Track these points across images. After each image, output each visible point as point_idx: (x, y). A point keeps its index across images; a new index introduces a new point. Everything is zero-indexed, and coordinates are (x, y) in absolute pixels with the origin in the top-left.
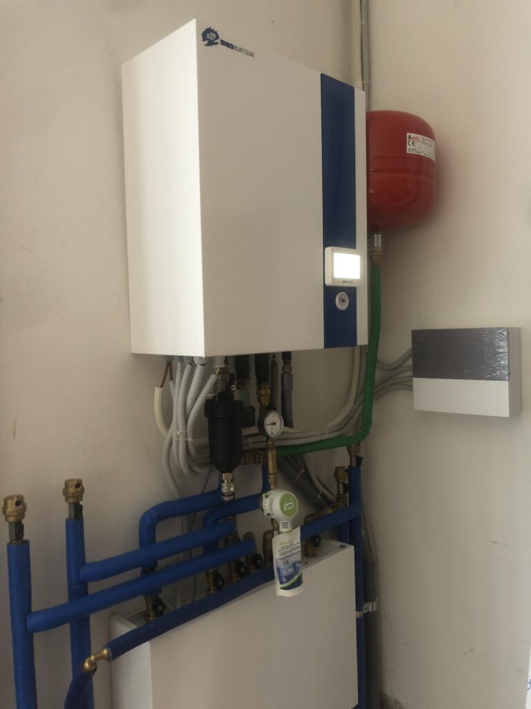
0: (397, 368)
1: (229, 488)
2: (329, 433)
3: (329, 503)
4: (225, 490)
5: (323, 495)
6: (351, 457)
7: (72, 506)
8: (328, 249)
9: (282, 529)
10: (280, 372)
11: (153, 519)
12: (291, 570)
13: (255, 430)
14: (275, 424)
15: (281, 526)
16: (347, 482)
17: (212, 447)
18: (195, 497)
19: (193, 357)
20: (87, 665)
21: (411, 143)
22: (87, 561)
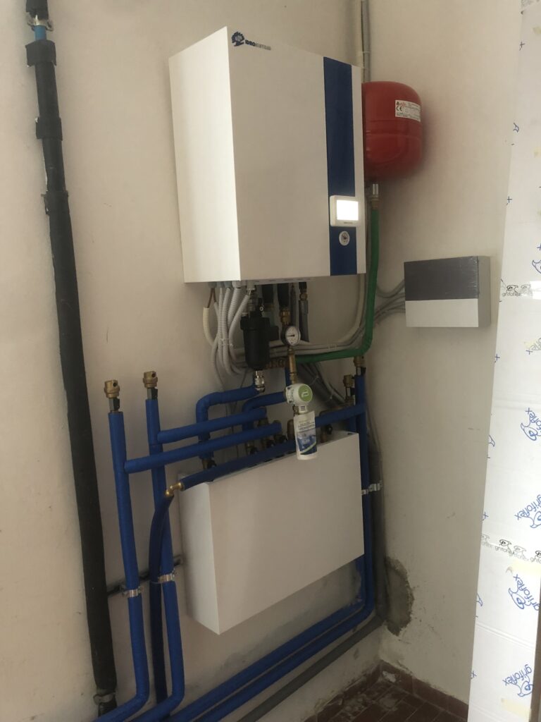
0: (394, 296)
1: (261, 382)
2: (338, 346)
3: (339, 403)
4: (257, 383)
5: (334, 397)
6: (357, 367)
7: (150, 390)
8: (332, 198)
9: (300, 412)
10: (298, 299)
11: (206, 405)
12: (309, 440)
13: (280, 342)
14: (294, 336)
15: (300, 409)
16: (354, 387)
17: (247, 354)
18: (236, 390)
19: (231, 282)
20: (168, 493)
21: (398, 108)
22: (162, 429)
